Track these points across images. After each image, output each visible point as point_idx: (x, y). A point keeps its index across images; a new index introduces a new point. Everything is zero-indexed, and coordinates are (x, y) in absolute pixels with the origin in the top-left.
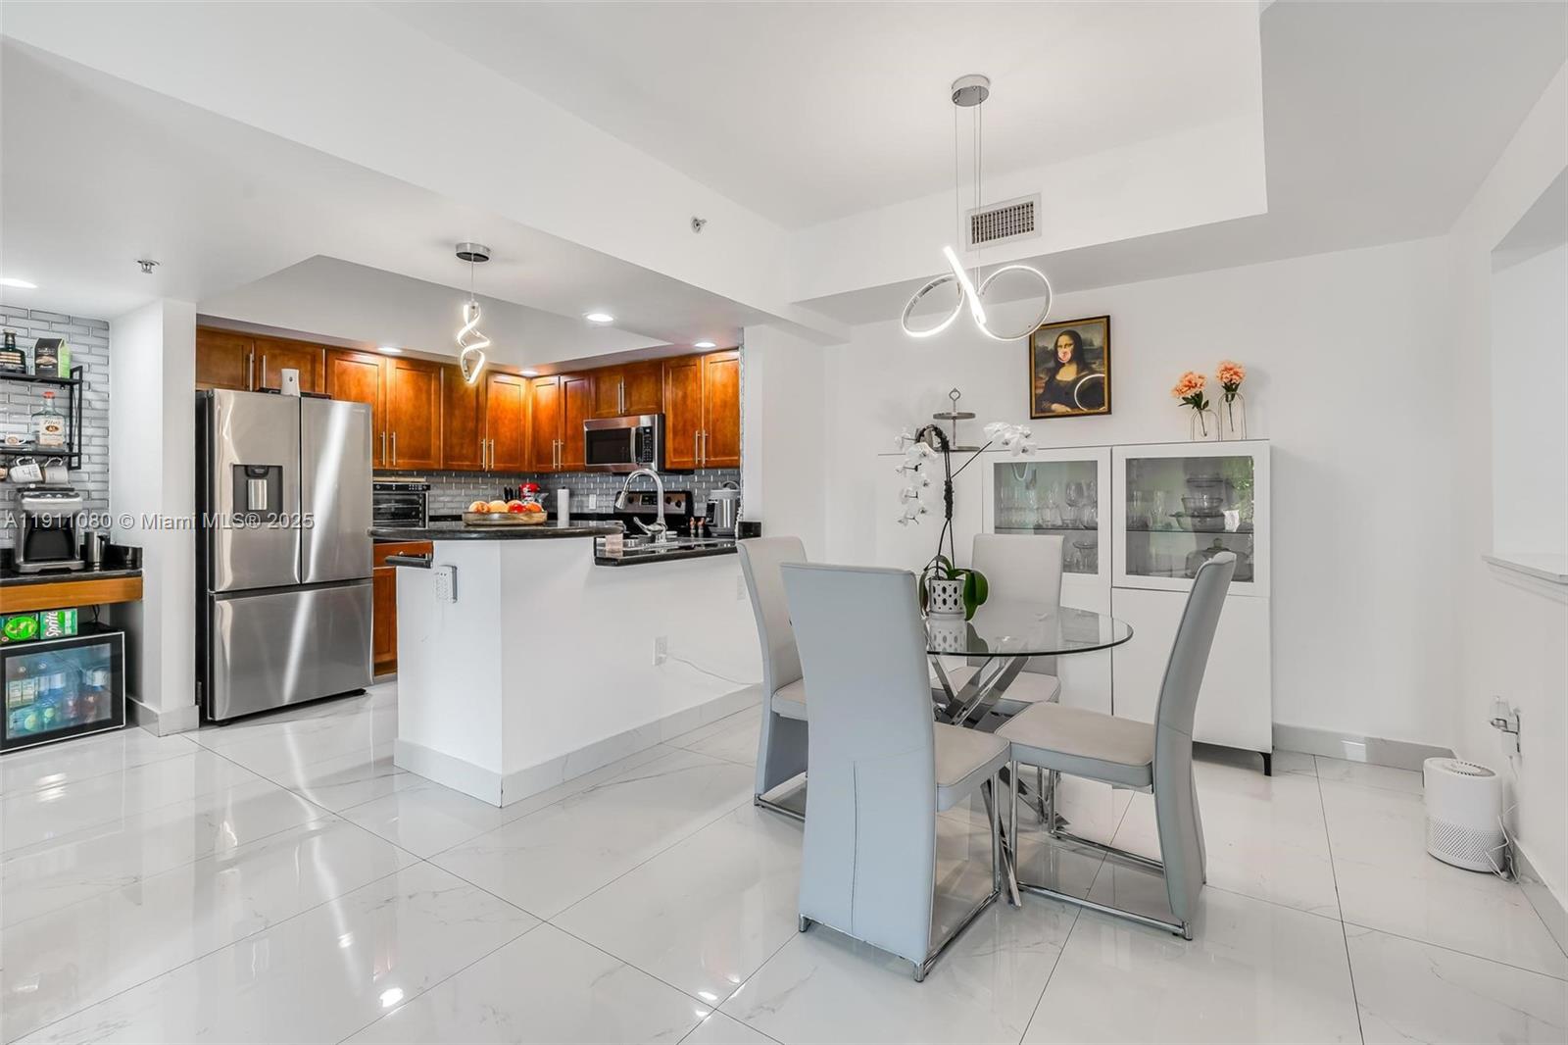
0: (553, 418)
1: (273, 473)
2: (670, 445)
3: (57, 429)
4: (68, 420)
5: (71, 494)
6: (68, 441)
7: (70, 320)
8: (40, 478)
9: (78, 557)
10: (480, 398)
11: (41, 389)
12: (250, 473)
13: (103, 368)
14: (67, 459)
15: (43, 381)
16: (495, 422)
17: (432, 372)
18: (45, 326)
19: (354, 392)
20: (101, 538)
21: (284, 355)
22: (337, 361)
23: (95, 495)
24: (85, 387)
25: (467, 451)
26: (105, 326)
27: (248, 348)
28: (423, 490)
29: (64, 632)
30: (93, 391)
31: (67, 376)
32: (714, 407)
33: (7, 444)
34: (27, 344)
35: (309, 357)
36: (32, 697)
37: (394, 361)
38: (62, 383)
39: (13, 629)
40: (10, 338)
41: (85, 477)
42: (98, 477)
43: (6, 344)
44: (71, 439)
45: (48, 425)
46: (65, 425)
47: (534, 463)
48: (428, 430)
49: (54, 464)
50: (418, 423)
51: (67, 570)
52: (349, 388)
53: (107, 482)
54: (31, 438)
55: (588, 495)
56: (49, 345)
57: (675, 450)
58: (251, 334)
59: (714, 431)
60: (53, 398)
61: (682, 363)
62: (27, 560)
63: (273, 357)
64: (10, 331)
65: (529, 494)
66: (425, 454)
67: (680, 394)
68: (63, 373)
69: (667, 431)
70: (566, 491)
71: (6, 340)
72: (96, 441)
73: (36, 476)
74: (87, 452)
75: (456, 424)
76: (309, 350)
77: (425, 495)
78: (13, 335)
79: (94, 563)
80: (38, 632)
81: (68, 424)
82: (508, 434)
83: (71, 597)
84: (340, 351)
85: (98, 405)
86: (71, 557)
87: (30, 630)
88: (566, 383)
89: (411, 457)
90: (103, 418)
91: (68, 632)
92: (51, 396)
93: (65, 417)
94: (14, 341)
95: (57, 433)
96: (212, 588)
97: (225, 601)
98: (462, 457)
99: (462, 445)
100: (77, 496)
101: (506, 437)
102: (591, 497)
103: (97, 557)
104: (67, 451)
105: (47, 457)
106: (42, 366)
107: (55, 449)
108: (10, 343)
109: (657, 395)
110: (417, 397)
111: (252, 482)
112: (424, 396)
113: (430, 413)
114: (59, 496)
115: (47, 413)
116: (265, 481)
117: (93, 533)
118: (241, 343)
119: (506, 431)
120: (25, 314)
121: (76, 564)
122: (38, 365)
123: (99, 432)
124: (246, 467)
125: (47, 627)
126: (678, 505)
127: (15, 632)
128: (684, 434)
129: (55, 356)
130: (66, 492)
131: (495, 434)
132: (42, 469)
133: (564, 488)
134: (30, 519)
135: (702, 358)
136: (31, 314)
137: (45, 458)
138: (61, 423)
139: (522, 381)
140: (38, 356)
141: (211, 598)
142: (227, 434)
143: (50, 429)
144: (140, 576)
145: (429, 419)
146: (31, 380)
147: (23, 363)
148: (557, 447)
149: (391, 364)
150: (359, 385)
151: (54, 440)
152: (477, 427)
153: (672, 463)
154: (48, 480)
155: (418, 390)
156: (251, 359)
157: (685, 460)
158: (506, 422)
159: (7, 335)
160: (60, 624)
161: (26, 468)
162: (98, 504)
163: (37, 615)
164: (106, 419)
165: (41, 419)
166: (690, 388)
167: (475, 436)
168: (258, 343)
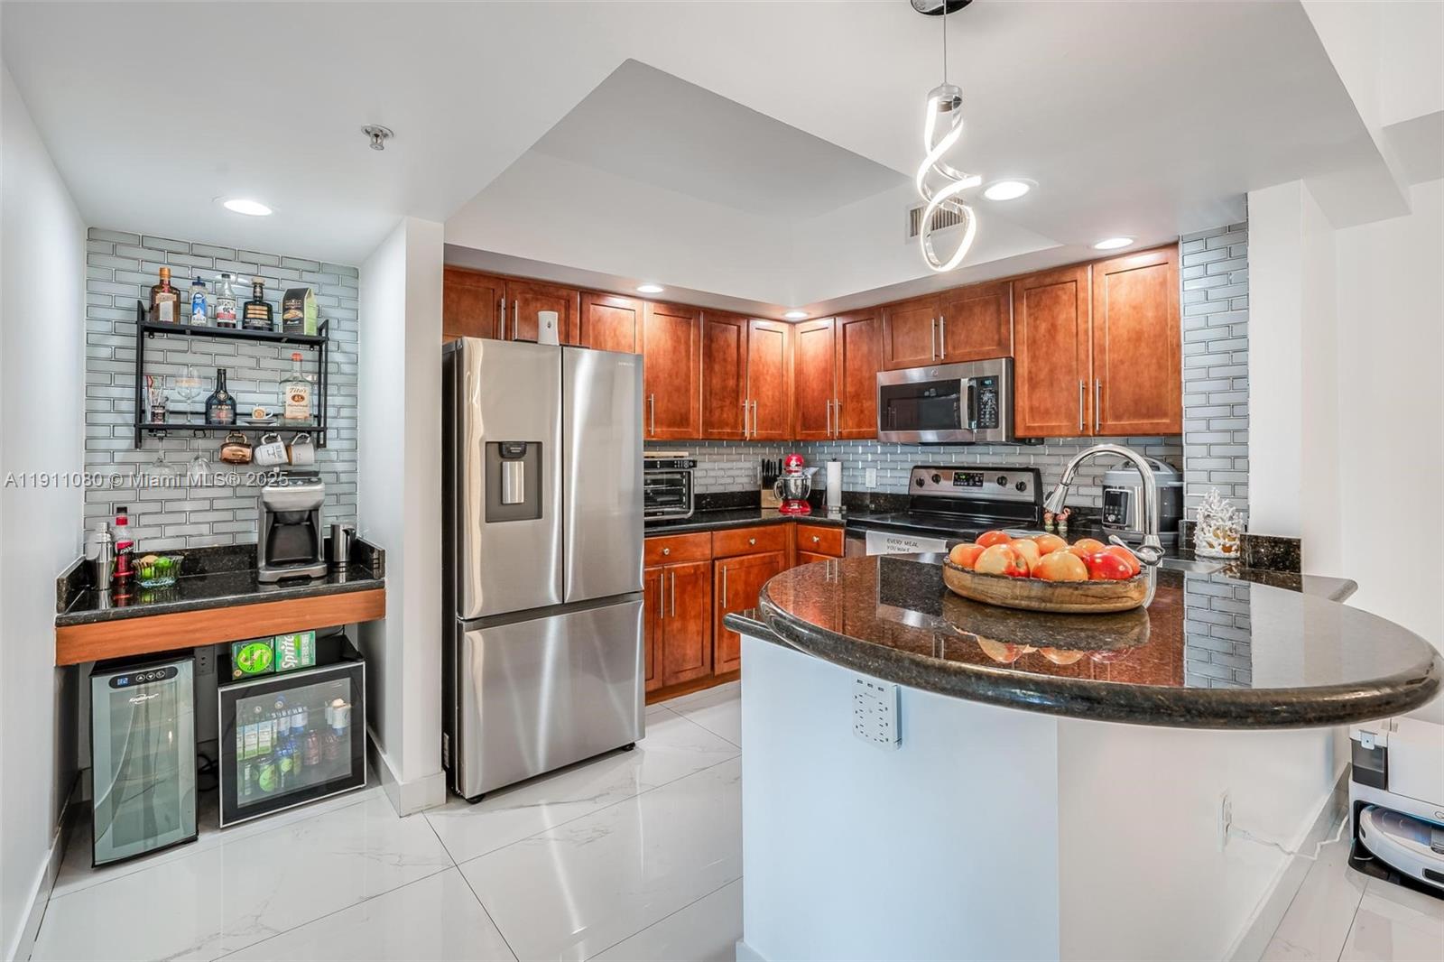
0: (826, 372)
1: (531, 450)
2: (1022, 402)
3: (303, 398)
4: (316, 387)
5: (314, 479)
6: (316, 413)
7: (320, 267)
8: (285, 459)
9: (321, 559)
10: (742, 350)
11: (289, 351)
12: (505, 452)
13: (353, 323)
14: (315, 435)
15: (290, 341)
16: (756, 380)
17: (691, 319)
18: (295, 275)
19: (610, 344)
20: (346, 531)
21: (537, 300)
22: (592, 306)
23: (343, 477)
24: (331, 346)
25: (728, 415)
26: (355, 273)
27: (500, 293)
28: (690, 467)
29: (300, 661)
30: (342, 352)
31: (314, 333)
32: (1113, 341)
33: (254, 418)
34: (275, 297)
35: (563, 302)
36: (269, 744)
37: (652, 305)
38: (312, 343)
39: (246, 660)
40: (258, 289)
41: (334, 456)
42: (346, 456)
43: (255, 297)
44: (319, 411)
45: (293, 394)
46: (312, 394)
47: (798, 429)
48: (688, 390)
49: (303, 441)
50: (677, 382)
51: (306, 579)
52: (605, 341)
53: (355, 461)
54: (278, 410)
55: (864, 469)
56: (296, 295)
57: (1032, 409)
58: (503, 275)
59: (1113, 379)
60: (301, 361)
61: (1048, 280)
62: (270, 564)
63: (526, 302)
64: (258, 280)
65: (796, 469)
66: (683, 420)
67: (1043, 327)
68: (309, 330)
69: (1019, 382)
70: (838, 465)
71: (255, 292)
72: (345, 412)
73: (280, 457)
74: (334, 426)
75: (716, 382)
76: (564, 293)
77: (689, 473)
78: (261, 286)
79: (339, 563)
80: (274, 662)
81: (317, 392)
82: (770, 393)
83: (308, 617)
84: (594, 294)
85: (346, 368)
86: (313, 561)
87: (264, 661)
88: (844, 325)
89: (669, 425)
90: (353, 383)
91: (306, 662)
92: (298, 358)
93: (312, 383)
94: (262, 293)
95: (302, 403)
96: (461, 612)
97: (476, 632)
98: (723, 424)
99: (722, 408)
100: (319, 481)
101: (768, 396)
102: (868, 472)
103: (342, 555)
104: (315, 425)
105: (293, 433)
106: (289, 322)
107: (301, 423)
108: (258, 294)
109: (999, 331)
110: (675, 350)
111: (507, 465)
112: (683, 347)
113: (689, 368)
114: (300, 482)
115: (295, 379)
116: (522, 463)
117: (339, 526)
118: (491, 286)
119: (768, 391)
120: (274, 261)
121: (318, 569)
122: (285, 321)
123: (348, 401)
124: (500, 444)
125: (283, 655)
126: (1021, 487)
127: (248, 663)
128: (1052, 384)
129: (301, 309)
130: (309, 476)
131: (757, 394)
132: (288, 448)
133: (834, 460)
134: (270, 511)
135: (1090, 267)
136: (282, 262)
137: (295, 433)
138: (307, 391)
139: (784, 328)
140: (286, 310)
141: (460, 626)
142: (477, 401)
143: (296, 398)
144: (383, 587)
145: (688, 376)
146: (278, 340)
147: (270, 319)
148: (832, 407)
149: (648, 308)
150: (615, 335)
151: (300, 412)
152: (738, 385)
153: (1028, 428)
154: (294, 462)
155: (677, 340)
156: (503, 305)
157: (1053, 424)
158: (768, 378)
159: (255, 285)
160: (297, 651)
161: (270, 448)
162: (346, 488)
163: (272, 640)
164: (355, 385)
165: (288, 387)
166: (1062, 317)
167: (737, 395)
168: (510, 285)
